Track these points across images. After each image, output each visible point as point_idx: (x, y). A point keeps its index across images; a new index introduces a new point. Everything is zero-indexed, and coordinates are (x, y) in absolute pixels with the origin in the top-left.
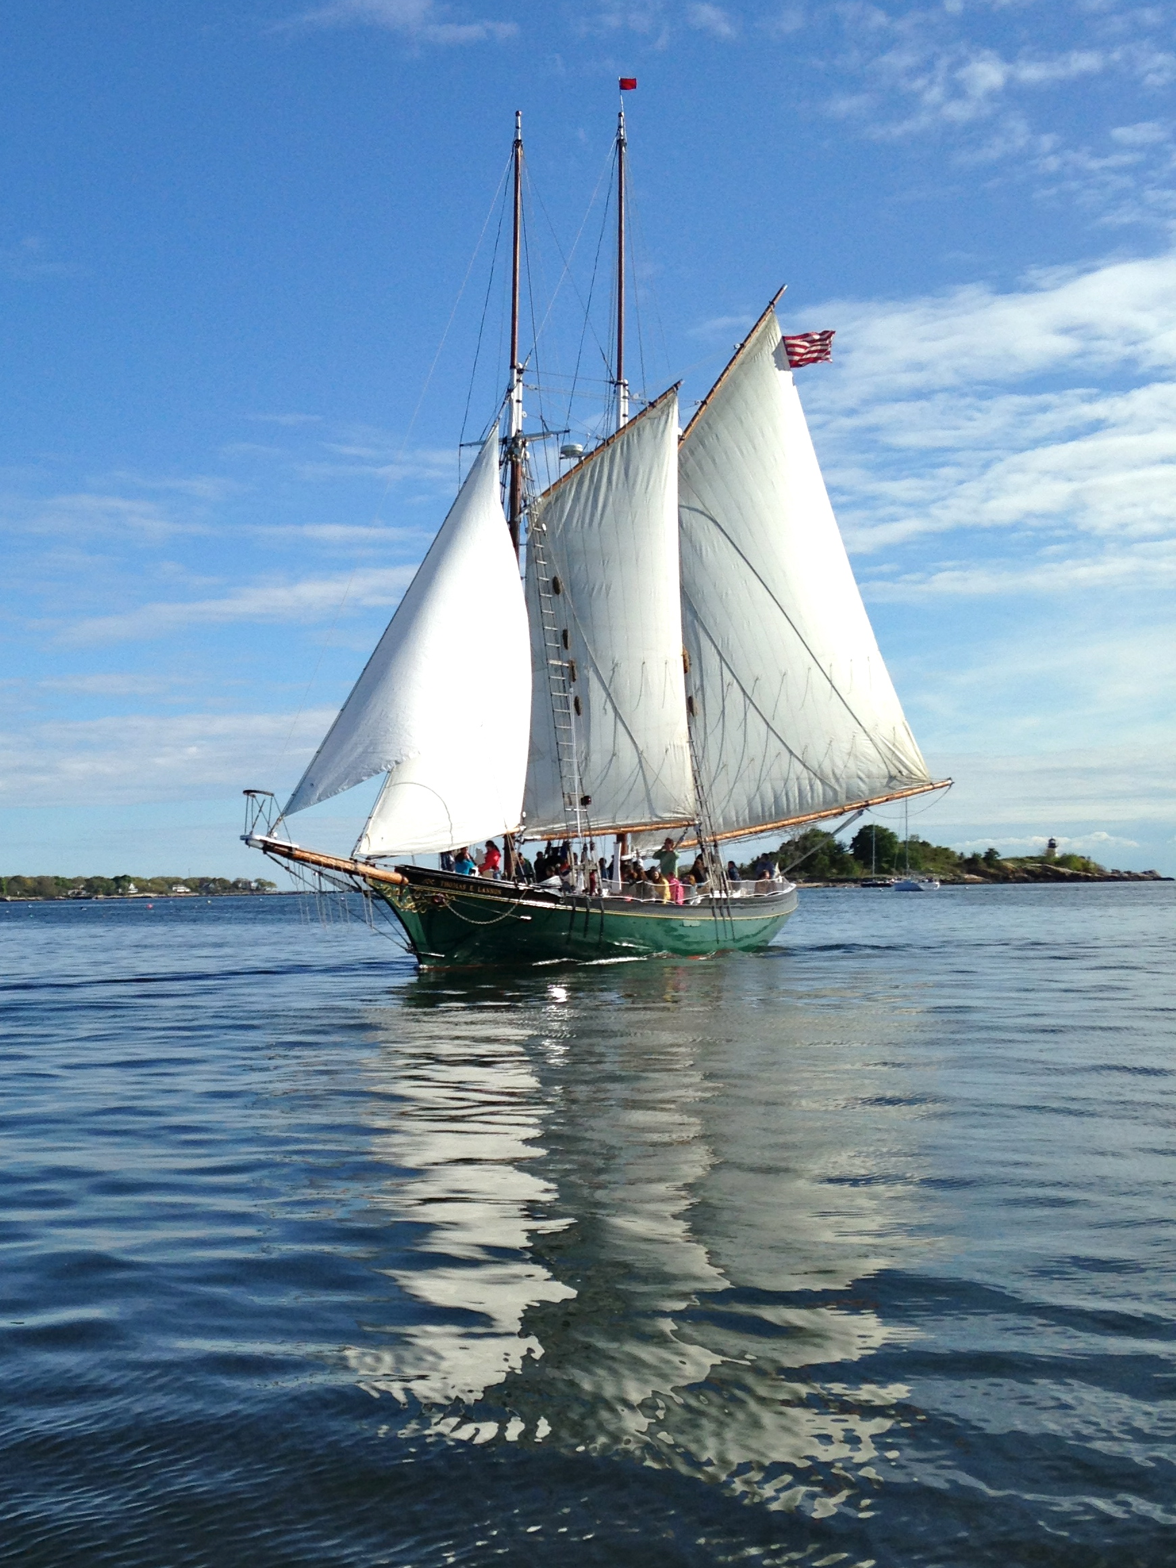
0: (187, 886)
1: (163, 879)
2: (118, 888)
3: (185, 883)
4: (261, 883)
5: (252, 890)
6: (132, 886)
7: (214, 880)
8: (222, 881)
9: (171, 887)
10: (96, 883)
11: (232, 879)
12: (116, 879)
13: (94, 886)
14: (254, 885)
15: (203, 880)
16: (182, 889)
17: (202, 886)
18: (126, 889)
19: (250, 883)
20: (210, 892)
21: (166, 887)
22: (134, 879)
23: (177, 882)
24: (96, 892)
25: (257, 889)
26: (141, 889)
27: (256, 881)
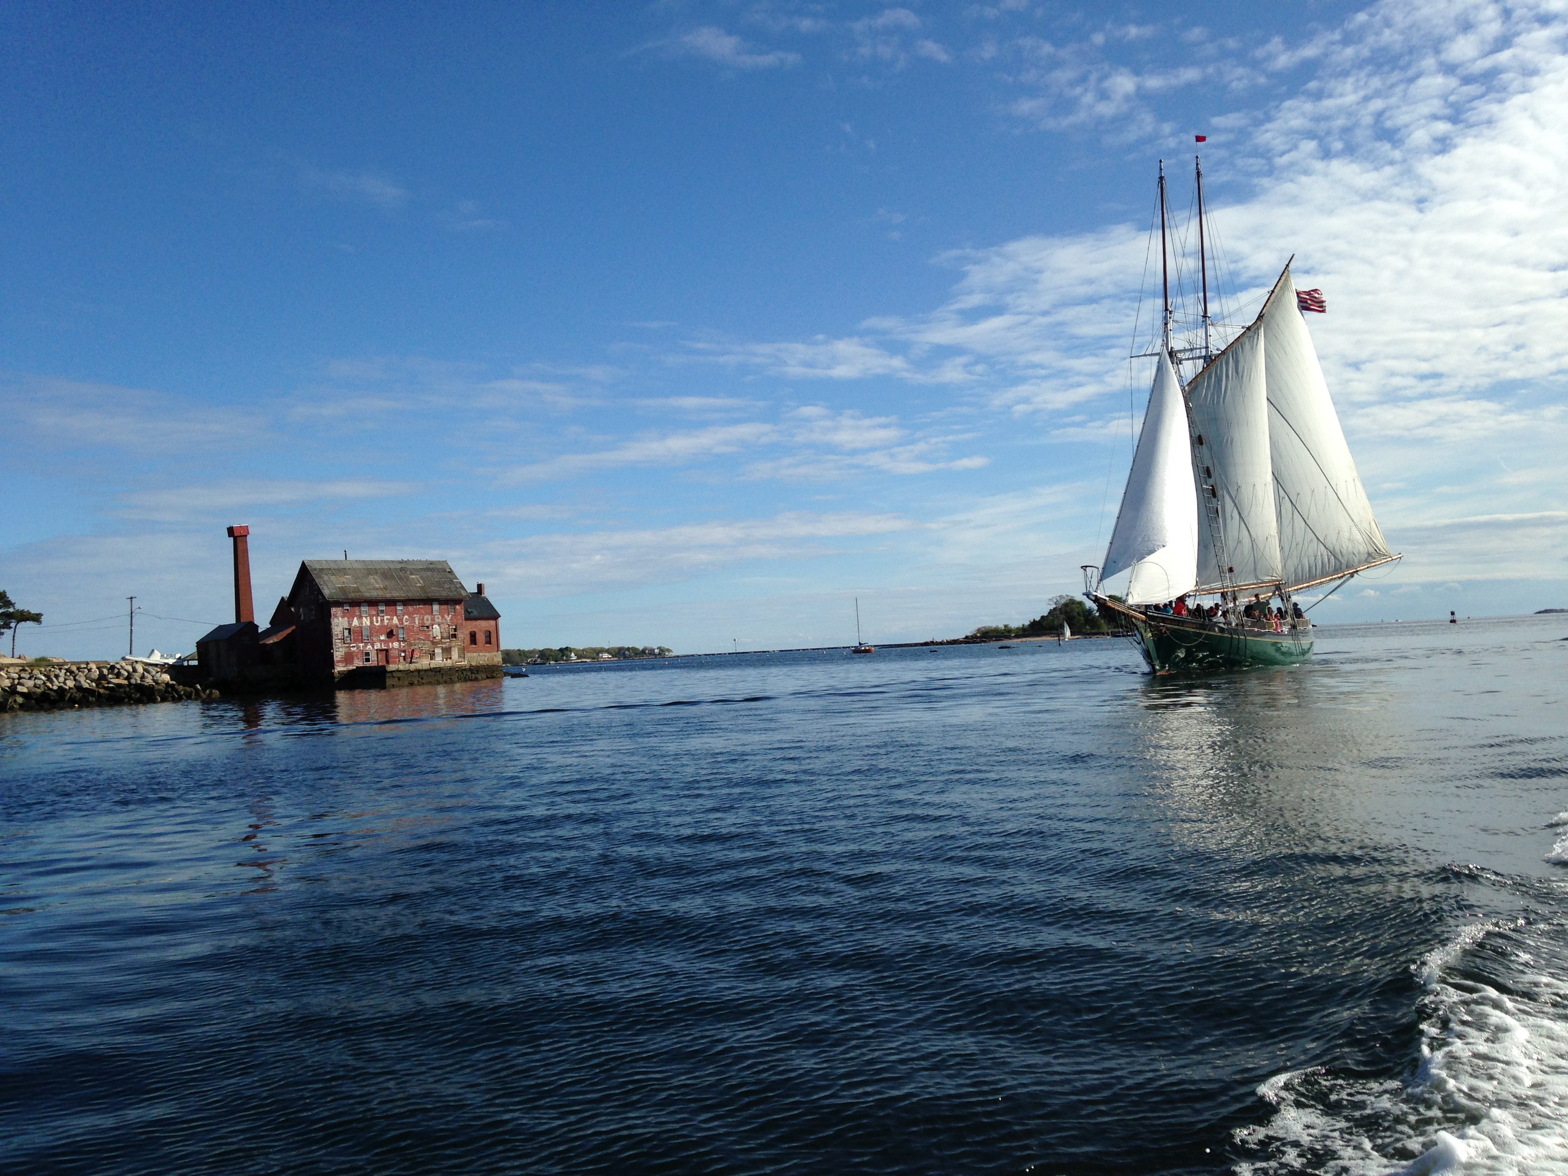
0: (609, 653)
1: (592, 649)
2: (563, 656)
3: (608, 651)
4: (662, 650)
5: (655, 654)
6: (573, 654)
7: (628, 649)
8: (634, 650)
9: (598, 655)
10: (548, 653)
11: (641, 647)
12: (561, 650)
13: (545, 655)
14: (657, 651)
15: (620, 649)
16: (606, 655)
17: (620, 653)
18: (569, 657)
19: (654, 650)
20: (625, 657)
21: (595, 655)
22: (574, 649)
23: (602, 650)
24: (548, 659)
25: (659, 654)
26: (579, 657)
27: (659, 648)
